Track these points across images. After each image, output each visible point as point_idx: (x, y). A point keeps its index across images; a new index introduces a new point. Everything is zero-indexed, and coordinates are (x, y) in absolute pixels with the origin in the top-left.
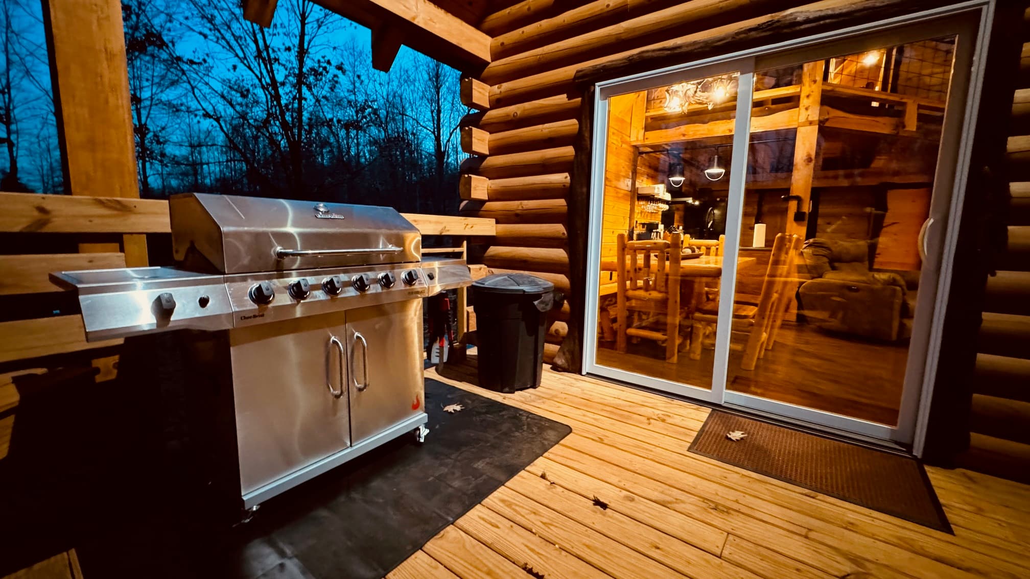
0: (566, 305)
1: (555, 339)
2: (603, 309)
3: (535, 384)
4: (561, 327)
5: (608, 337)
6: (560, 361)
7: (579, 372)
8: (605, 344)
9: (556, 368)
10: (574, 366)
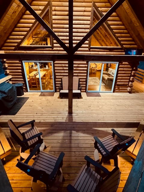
0: (24, 85)
1: (24, 89)
2: (29, 83)
3: (24, 94)
4: (25, 87)
5: (30, 86)
6: (25, 91)
7: (28, 92)
8: (30, 87)
9: (25, 92)
10: (27, 91)
